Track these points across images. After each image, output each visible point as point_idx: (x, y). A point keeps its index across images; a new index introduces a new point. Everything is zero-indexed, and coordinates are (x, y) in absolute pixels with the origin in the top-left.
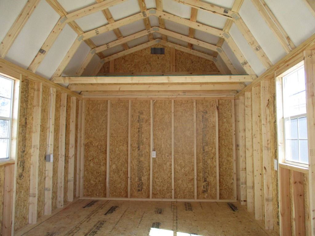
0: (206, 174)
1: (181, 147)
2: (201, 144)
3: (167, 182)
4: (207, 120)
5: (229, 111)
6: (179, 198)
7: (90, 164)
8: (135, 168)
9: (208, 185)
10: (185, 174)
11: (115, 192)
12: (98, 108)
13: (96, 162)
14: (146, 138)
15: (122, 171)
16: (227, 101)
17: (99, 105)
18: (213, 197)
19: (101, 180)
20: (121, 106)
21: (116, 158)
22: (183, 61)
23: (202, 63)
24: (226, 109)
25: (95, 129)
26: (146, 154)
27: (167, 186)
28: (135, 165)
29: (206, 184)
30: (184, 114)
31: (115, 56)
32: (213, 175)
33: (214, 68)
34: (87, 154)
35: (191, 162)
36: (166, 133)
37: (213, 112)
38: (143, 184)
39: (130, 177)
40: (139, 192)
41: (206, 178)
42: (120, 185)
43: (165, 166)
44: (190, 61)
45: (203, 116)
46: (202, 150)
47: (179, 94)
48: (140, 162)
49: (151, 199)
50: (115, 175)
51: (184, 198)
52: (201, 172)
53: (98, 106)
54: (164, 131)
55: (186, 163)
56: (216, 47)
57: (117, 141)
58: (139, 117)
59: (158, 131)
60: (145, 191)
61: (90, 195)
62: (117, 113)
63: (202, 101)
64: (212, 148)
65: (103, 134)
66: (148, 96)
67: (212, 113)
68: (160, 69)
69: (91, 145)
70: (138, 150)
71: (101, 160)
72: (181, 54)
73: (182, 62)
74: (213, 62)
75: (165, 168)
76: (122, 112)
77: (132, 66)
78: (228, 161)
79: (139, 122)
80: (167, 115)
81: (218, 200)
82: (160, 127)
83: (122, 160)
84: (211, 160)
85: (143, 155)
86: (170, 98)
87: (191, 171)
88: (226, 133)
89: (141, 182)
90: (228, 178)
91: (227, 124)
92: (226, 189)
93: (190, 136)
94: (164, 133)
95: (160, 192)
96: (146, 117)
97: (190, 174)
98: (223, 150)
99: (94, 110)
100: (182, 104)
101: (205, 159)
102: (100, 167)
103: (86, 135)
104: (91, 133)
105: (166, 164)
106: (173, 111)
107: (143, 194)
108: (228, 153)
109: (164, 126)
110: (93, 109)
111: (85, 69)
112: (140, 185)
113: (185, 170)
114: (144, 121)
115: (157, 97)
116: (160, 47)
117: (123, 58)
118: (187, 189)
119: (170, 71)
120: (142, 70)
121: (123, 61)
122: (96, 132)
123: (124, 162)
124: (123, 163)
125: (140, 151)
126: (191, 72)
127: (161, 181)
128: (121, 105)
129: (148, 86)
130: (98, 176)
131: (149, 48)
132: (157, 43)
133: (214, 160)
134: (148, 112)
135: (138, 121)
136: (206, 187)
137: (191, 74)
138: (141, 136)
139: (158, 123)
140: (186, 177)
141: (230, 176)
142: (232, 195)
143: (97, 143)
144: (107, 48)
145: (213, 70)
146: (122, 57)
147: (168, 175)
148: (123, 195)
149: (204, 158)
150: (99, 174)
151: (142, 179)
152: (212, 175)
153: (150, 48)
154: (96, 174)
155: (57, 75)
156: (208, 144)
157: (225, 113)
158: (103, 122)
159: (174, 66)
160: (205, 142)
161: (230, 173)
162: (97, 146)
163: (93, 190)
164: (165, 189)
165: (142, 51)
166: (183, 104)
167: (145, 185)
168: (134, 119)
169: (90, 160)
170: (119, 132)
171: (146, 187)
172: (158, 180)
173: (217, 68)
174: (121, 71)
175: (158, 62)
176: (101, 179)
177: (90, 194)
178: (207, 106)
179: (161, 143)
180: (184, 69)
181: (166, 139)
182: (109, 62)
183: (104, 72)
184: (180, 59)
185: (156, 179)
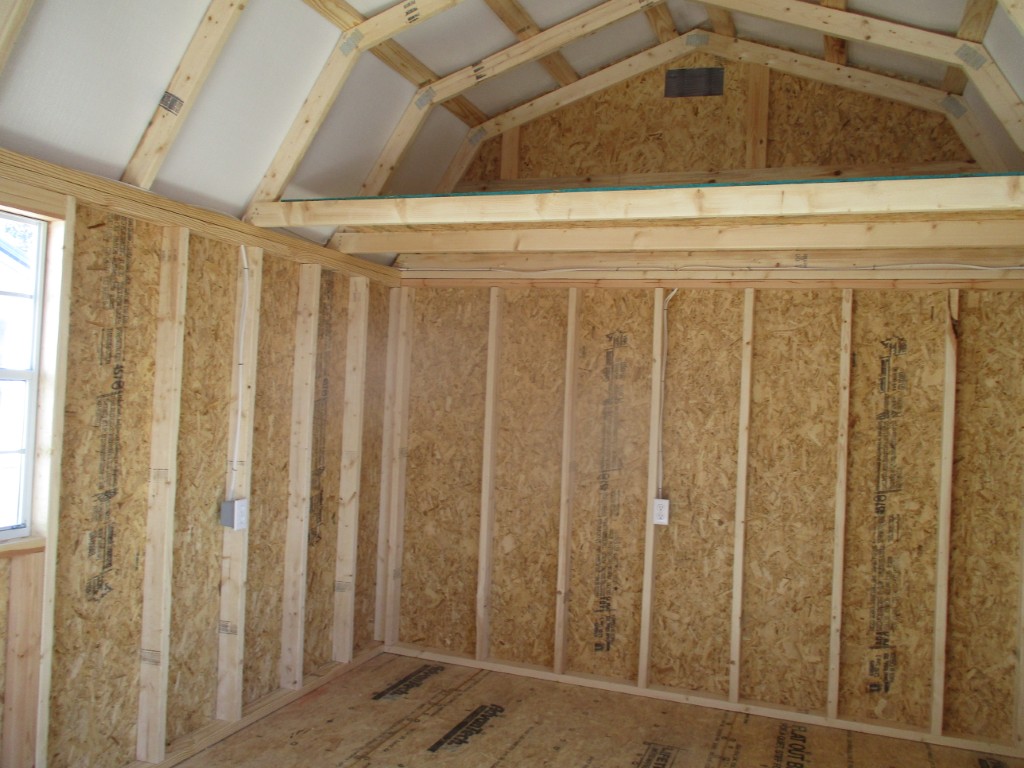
0: (886, 614)
1: (777, 489)
2: (871, 484)
3: (714, 630)
4: (903, 376)
5: (1011, 340)
6: (762, 699)
7: (423, 525)
8: (585, 556)
9: (894, 662)
10: (791, 605)
11: (511, 641)
12: (458, 317)
13: (446, 523)
14: (635, 443)
15: (539, 566)
16: (1005, 296)
17: (460, 307)
18: (912, 717)
19: (460, 590)
20: (542, 312)
21: (518, 515)
22: (802, 121)
23: (890, 124)
24: (996, 335)
25: (445, 398)
26: (634, 508)
27: (712, 645)
28: (588, 545)
29: (886, 656)
30: (798, 350)
31: (522, 114)
32: (921, 624)
33: (950, 146)
34: (416, 488)
35: (821, 558)
36: (716, 425)
37: (934, 345)
38: (617, 622)
39: (563, 591)
40: (600, 654)
41: (885, 633)
42: (528, 616)
43: (706, 561)
44: (837, 119)
45: (883, 362)
46: (872, 507)
47: (778, 265)
48: (605, 535)
49: (640, 690)
50: (513, 576)
51: (782, 702)
52: (865, 605)
53: (456, 311)
54: (707, 415)
55: (798, 559)
56: (957, 44)
57: (523, 449)
58: (609, 355)
59: (685, 414)
60: (621, 651)
61: (423, 639)
62: (523, 340)
63: (884, 294)
64: (922, 505)
65: (472, 419)
66: (645, 271)
67: (929, 350)
68: (703, 158)
69: (429, 457)
70: (603, 487)
71: (463, 513)
72: (797, 88)
73: (798, 124)
74: (945, 119)
75: (706, 570)
76: (544, 336)
77: (590, 148)
78: (996, 567)
79: (608, 377)
80: (725, 353)
81: (935, 736)
82: (690, 402)
83: (537, 520)
84: (915, 555)
85: (622, 511)
86: (739, 281)
87: (819, 593)
88: (992, 444)
89: (606, 613)
90: (993, 643)
91: (998, 403)
92: (976, 691)
93: (819, 444)
94: (710, 424)
95: (681, 666)
96: (638, 357)
97: (814, 608)
98: (974, 519)
99: (443, 324)
100: (792, 308)
101: (884, 547)
102: (458, 542)
103: (411, 420)
104: (429, 411)
105: (711, 553)
106: (747, 336)
107: (613, 661)
108: (997, 533)
109: (712, 399)
110: (439, 320)
111: (392, 168)
112: (605, 625)
113: (790, 589)
114: (630, 371)
115: (680, 275)
116: (705, 66)
117: (553, 119)
118: (799, 666)
119: (743, 163)
120: (626, 165)
121: (553, 132)
122: (448, 409)
123: (548, 530)
124: (542, 533)
125: (608, 491)
126: (838, 165)
127: (687, 620)
128: (541, 307)
129: (632, 231)
130: (452, 573)
131: (656, 71)
132: (690, 48)
133: (925, 558)
134: (644, 336)
135: (606, 372)
136: (881, 672)
137: (837, 173)
138: (615, 433)
139: (686, 382)
140: (796, 616)
141: (999, 634)
142: (1006, 720)
143: (452, 452)
144: (474, 81)
145: (944, 154)
146: (550, 114)
147: (716, 600)
148: (539, 654)
149: (879, 545)
150: (456, 565)
151: (614, 605)
152: (914, 623)
153: (663, 73)
154: (443, 567)
155: (268, 194)
156: (900, 486)
157: (992, 351)
158: (473, 370)
159: (761, 142)
160: (889, 474)
161: (1000, 622)
162: (451, 461)
163: (431, 623)
164: (705, 654)
165: (628, 86)
166: (795, 306)
167: (622, 626)
168: (588, 365)
169: (425, 513)
170: (530, 412)
171: (627, 636)
172: (676, 617)
173: (962, 146)
174: (543, 173)
175: (693, 130)
176: (461, 584)
177: (421, 635)
178: (905, 318)
179: (696, 465)
180: (809, 154)
181: (715, 452)
182: (501, 136)
183: (483, 178)
184: (792, 112)
185: (669, 610)
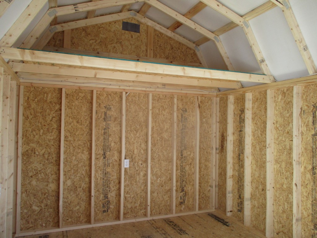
0: (183, 183)
1: (157, 152)
2: (180, 148)
3: (140, 197)
4: (186, 119)
5: (208, 110)
6: (154, 214)
7: (31, 181)
8: (99, 182)
9: (186, 195)
10: (161, 185)
11: (71, 218)
12: (45, 99)
13: (42, 179)
14: (115, 142)
15: (81, 189)
16: (207, 98)
17: (46, 95)
18: (190, 208)
19: (49, 204)
20: (80, 98)
21: (73, 171)
22: (161, 45)
23: (182, 51)
24: (205, 108)
25: (40, 130)
26: (115, 163)
27: (140, 202)
28: (99, 178)
29: (184, 194)
30: (162, 112)
31: (73, 25)
32: (191, 184)
33: (195, 59)
34: (27, 167)
35: (168, 170)
36: (139, 135)
37: (193, 110)
38: (110, 202)
39: (94, 196)
40: (105, 214)
41: (183, 188)
42: (78, 207)
43: (138, 177)
44: (170, 47)
45: (182, 115)
46: (180, 155)
47: (158, 87)
48: (106, 174)
49: (122, 222)
50: (71, 194)
51: (159, 214)
52: (179, 181)
53: (44, 96)
54: (137, 132)
55: (163, 172)
56: (214, 35)
57: (74, 147)
58: (105, 114)
59: (130, 132)
60: (112, 211)
61: (32, 227)
62: (73, 108)
63: (182, 97)
64: (191, 152)
65: (52, 138)
66: (120, 86)
67: (192, 112)
68: (134, 52)
69: (33, 154)
70: (104, 158)
71: (50, 174)
72: (160, 35)
73: (160, 46)
74: (194, 51)
75: (138, 179)
76: (81, 106)
77: (97, 42)
78: (206, 166)
79: (105, 121)
80: (141, 113)
81: (197, 211)
82: (132, 128)
83: (80, 172)
84: (190, 166)
85: (111, 165)
86: (148, 91)
87: (168, 180)
88: (205, 135)
89: (107, 200)
90: (206, 185)
91: (206, 125)
92: (203, 198)
93: (167, 138)
94: (138, 135)
95: (131, 211)
96: (115, 114)
97: (167, 185)
98: (202, 155)
99: (38, 101)
100: (160, 100)
101: (183, 165)
102: (47, 185)
103: (23, 140)
104: (32, 136)
105: (139, 174)
106: (150, 108)
107: (109, 215)
108: (206, 158)
109: (138, 127)
110: (36, 99)
111: (37, 38)
112: (106, 204)
113: (161, 181)
114: (113, 119)
115: (131, 88)
116: (134, 23)
117: (83, 29)
118: (163, 202)
119: (147, 56)
120: (110, 50)
121: (83, 34)
122: (41, 134)
123: (84, 175)
124: (83, 177)
125: (106, 159)
126: (171, 60)
127: (132, 196)
128: (80, 96)
130: (45, 198)
131: (119, 21)
132: (131, 16)
133: (192, 166)
134: (117, 107)
135: (104, 119)
136: (183, 198)
137: (171, 62)
138: (108, 139)
139: (131, 122)
140: (162, 188)
141: (207, 182)
142: (208, 203)
143: (43, 151)
145: (194, 61)
146: (82, 27)
147: (141, 188)
148: (83, 220)
149: (182, 164)
150: (47, 195)
151: (109, 196)
152: (190, 184)
153: (122, 22)
154: (40, 196)
155: (7, 44)
156: (186, 148)
157: (204, 112)
158: (52, 119)
159: (152, 50)
160: (184, 145)
161: (207, 179)
162: (43, 154)
163: (36, 220)
164: (138, 205)
165: (110, 24)
166: (160, 99)
167: (112, 203)
168: (98, 117)
169: (31, 177)
170: (77, 134)
171: (114, 206)
172: (129, 196)
173: (198, 59)
174: (80, 48)
175: (131, 42)
176: (49, 201)
177: (31, 225)
178: (186, 103)
179: (134, 147)
180: (163, 55)
181: (140, 143)
183: (55, 46)
184: (159, 42)
185: (127, 194)
